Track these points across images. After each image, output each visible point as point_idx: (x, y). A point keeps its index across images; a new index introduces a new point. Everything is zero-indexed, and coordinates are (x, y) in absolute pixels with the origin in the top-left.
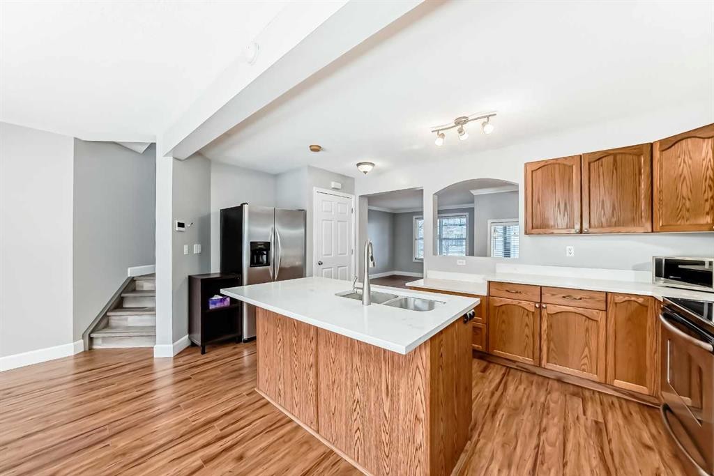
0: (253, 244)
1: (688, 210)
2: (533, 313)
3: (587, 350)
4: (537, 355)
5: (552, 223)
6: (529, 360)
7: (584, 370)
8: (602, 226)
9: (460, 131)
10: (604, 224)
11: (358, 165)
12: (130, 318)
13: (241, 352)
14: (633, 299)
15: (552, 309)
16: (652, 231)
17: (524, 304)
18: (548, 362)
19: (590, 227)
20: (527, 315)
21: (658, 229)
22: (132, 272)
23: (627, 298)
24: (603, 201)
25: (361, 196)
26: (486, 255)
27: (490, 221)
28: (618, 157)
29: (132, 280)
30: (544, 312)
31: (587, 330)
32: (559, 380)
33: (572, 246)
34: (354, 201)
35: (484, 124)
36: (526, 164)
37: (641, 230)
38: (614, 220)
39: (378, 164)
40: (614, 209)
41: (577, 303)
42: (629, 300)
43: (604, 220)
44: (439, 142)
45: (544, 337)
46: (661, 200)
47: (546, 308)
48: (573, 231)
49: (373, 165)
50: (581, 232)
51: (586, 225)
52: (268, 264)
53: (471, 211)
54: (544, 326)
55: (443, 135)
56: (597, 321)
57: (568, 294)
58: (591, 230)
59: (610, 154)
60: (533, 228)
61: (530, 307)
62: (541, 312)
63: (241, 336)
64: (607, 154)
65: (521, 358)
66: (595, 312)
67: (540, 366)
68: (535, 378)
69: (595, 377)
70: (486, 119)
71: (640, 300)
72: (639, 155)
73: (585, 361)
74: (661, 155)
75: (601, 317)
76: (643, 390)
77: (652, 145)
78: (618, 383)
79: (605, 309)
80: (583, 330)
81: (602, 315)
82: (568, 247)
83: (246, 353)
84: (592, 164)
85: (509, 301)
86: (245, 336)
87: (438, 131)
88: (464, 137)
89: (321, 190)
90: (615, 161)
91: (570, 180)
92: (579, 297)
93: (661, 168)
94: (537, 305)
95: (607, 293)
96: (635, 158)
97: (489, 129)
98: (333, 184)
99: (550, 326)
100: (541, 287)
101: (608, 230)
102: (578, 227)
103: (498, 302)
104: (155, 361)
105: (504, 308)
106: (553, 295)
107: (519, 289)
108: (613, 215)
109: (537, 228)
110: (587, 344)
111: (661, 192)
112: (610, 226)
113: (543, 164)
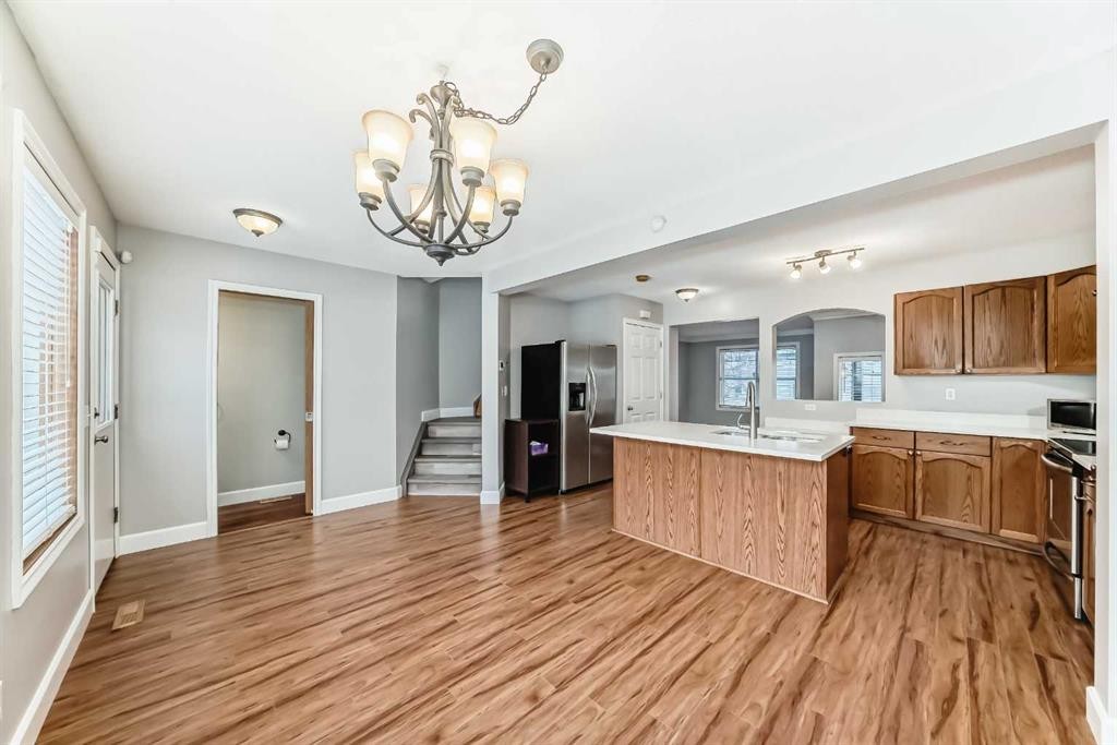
0: (571, 386)
1: (1084, 350)
2: (905, 461)
3: (969, 500)
4: (910, 506)
5: (927, 362)
6: (902, 513)
7: (965, 521)
8: (988, 367)
9: (822, 264)
10: (991, 363)
11: (678, 292)
12: (437, 466)
13: (559, 505)
14: (1021, 443)
15: (928, 456)
16: (1047, 372)
17: (893, 451)
18: (923, 514)
19: (974, 366)
20: (899, 463)
21: (1053, 369)
22: (425, 416)
23: (1014, 443)
24: (989, 339)
25: (672, 327)
26: (831, 399)
27: (836, 356)
28: (1007, 291)
29: (426, 426)
30: (919, 460)
31: (969, 478)
32: (937, 534)
33: (952, 388)
34: (663, 333)
35: (850, 258)
36: (895, 296)
37: (1033, 370)
38: (1002, 359)
39: (704, 290)
40: (1002, 347)
41: (957, 450)
42: (1016, 444)
43: (990, 359)
44: (796, 275)
45: (919, 486)
46: (1056, 339)
47: (921, 455)
48: (953, 371)
49: (697, 291)
50: (963, 372)
51: (968, 366)
52: (584, 408)
53: (811, 338)
54: (919, 475)
55: (799, 267)
56: (980, 468)
57: (947, 439)
58: (975, 370)
59: (998, 287)
60: (904, 367)
61: (902, 454)
62: (914, 459)
63: (559, 487)
64: (993, 286)
65: (891, 511)
66: (978, 458)
67: (914, 519)
68: (908, 532)
69: (978, 528)
70: (852, 253)
71: (1029, 444)
72: (1031, 289)
73: (967, 511)
74: (1056, 290)
75: (985, 463)
76: (1033, 538)
77: (1046, 278)
78: (1004, 533)
79: (988, 454)
80: (964, 479)
81: (986, 461)
82: (948, 390)
83: (563, 506)
84: (976, 298)
85: (876, 449)
86: (564, 487)
87: (794, 263)
88: (825, 271)
89: (630, 321)
90: (1004, 295)
91: (950, 314)
92: (958, 443)
93: (1056, 303)
94: (911, 453)
95: (991, 437)
96: (1027, 292)
97: (856, 264)
98: (643, 313)
99: (926, 475)
100: (915, 432)
101: (995, 370)
102: (959, 367)
103: (863, 449)
104: (482, 508)
105: (870, 456)
106: (930, 441)
107: (887, 435)
108: (1001, 353)
109: (909, 368)
110: (969, 493)
111: (1056, 329)
112: (998, 366)
113: (917, 295)
